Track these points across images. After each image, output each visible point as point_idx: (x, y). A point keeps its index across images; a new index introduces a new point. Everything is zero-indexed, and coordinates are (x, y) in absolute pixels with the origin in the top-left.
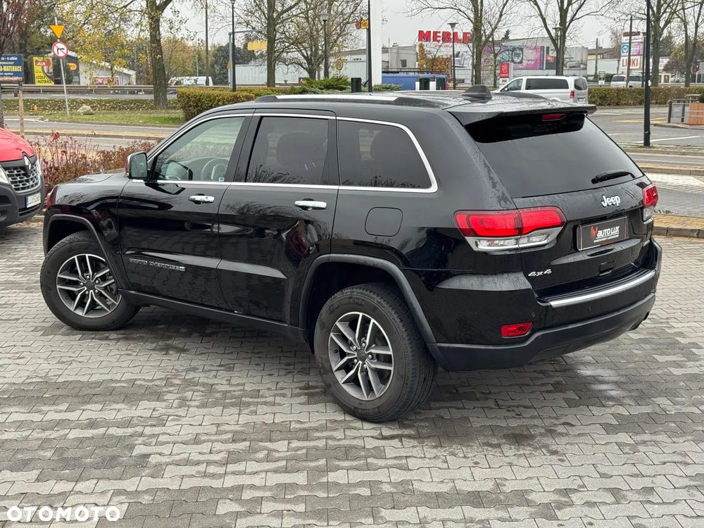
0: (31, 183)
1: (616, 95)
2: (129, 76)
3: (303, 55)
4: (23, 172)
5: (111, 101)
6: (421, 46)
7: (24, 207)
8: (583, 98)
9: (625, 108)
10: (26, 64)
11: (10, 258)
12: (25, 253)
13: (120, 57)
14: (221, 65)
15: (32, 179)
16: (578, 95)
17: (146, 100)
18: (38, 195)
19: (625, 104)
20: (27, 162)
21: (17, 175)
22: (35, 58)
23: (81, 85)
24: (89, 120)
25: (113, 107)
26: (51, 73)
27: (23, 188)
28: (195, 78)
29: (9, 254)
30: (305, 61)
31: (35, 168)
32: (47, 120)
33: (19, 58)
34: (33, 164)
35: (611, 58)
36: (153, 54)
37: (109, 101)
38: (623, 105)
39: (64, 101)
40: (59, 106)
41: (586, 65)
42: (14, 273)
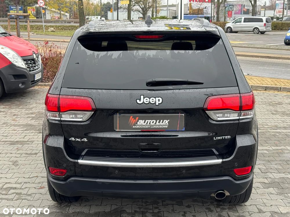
0: (37, 67)
1: (281, 25)
2: (66, 16)
3: (140, 7)
4: (33, 62)
5: (61, 26)
6: (190, 4)
7: (33, 80)
8: (269, 27)
9: (285, 31)
10: (24, 10)
11: (27, 108)
12: (34, 105)
13: (65, 7)
14: (104, 11)
15: (37, 65)
16: (267, 25)
17: (76, 26)
18: (40, 73)
19: (285, 30)
20: (35, 56)
21: (30, 63)
22: (28, 8)
23: (47, 19)
24: (54, 34)
25: (62, 29)
26: (35, 14)
27: (33, 70)
28: (97, 16)
29: (26, 106)
30: (141, 10)
31: (38, 59)
32: (35, 34)
33: (22, 7)
34: (38, 57)
35: (269, 10)
36: (80, 6)
37: (60, 26)
38: (284, 30)
39: (42, 26)
40: (39, 28)
41: (260, 12)
42: (31, 119)
